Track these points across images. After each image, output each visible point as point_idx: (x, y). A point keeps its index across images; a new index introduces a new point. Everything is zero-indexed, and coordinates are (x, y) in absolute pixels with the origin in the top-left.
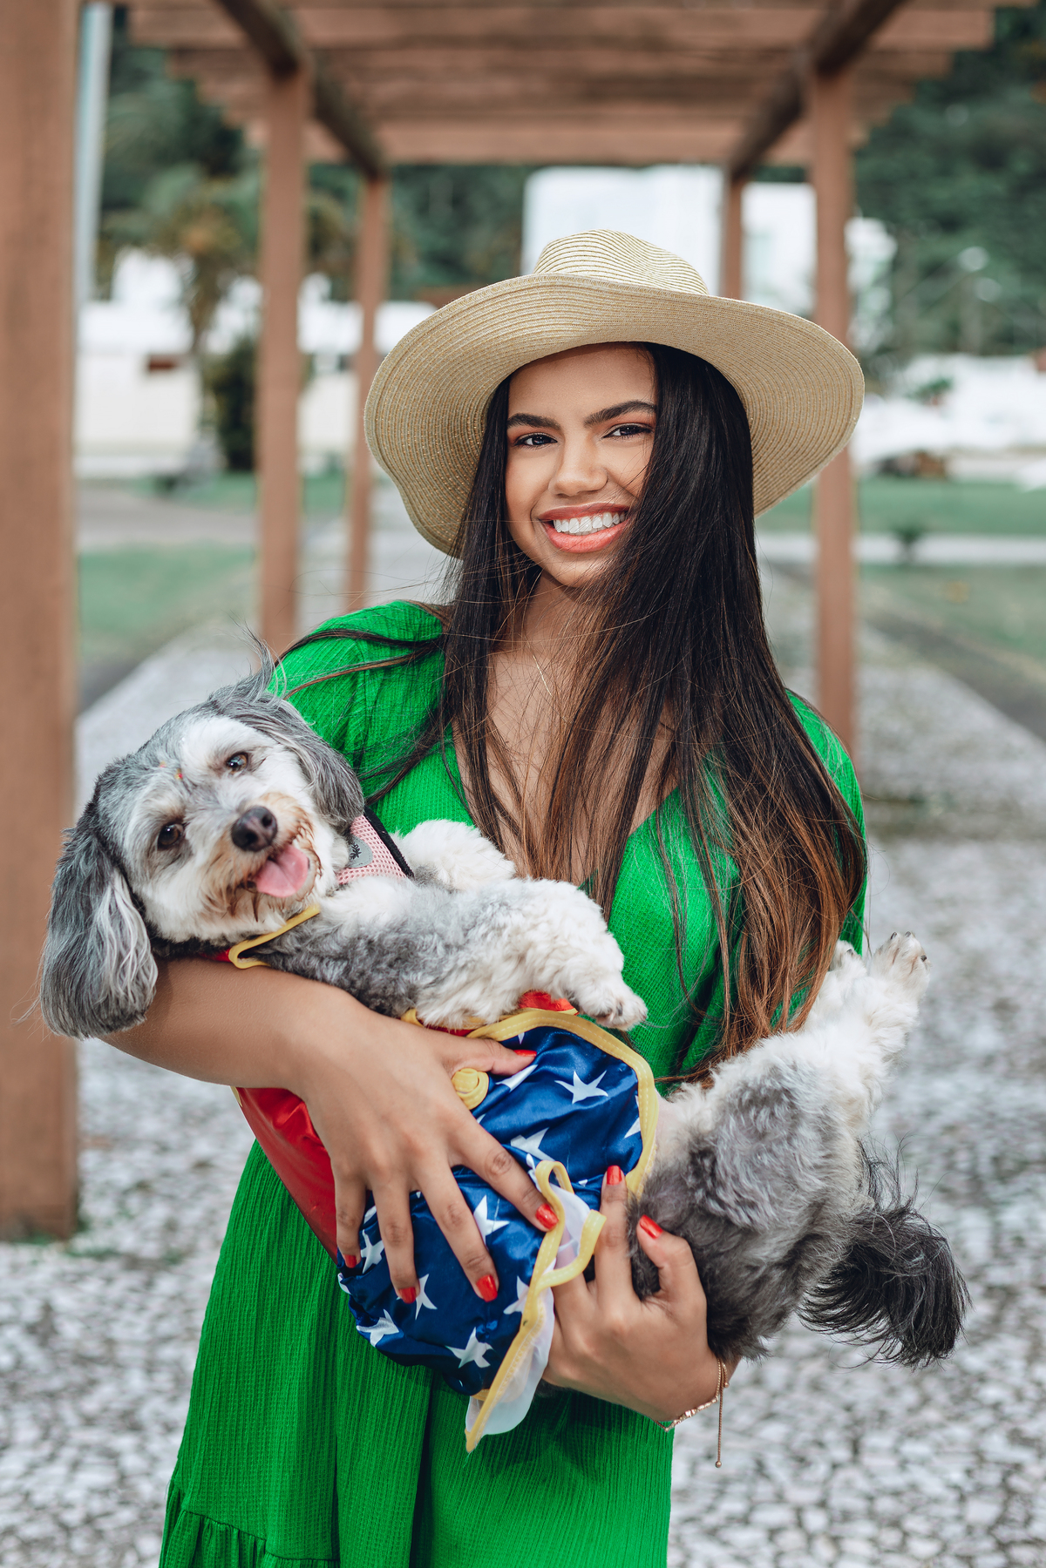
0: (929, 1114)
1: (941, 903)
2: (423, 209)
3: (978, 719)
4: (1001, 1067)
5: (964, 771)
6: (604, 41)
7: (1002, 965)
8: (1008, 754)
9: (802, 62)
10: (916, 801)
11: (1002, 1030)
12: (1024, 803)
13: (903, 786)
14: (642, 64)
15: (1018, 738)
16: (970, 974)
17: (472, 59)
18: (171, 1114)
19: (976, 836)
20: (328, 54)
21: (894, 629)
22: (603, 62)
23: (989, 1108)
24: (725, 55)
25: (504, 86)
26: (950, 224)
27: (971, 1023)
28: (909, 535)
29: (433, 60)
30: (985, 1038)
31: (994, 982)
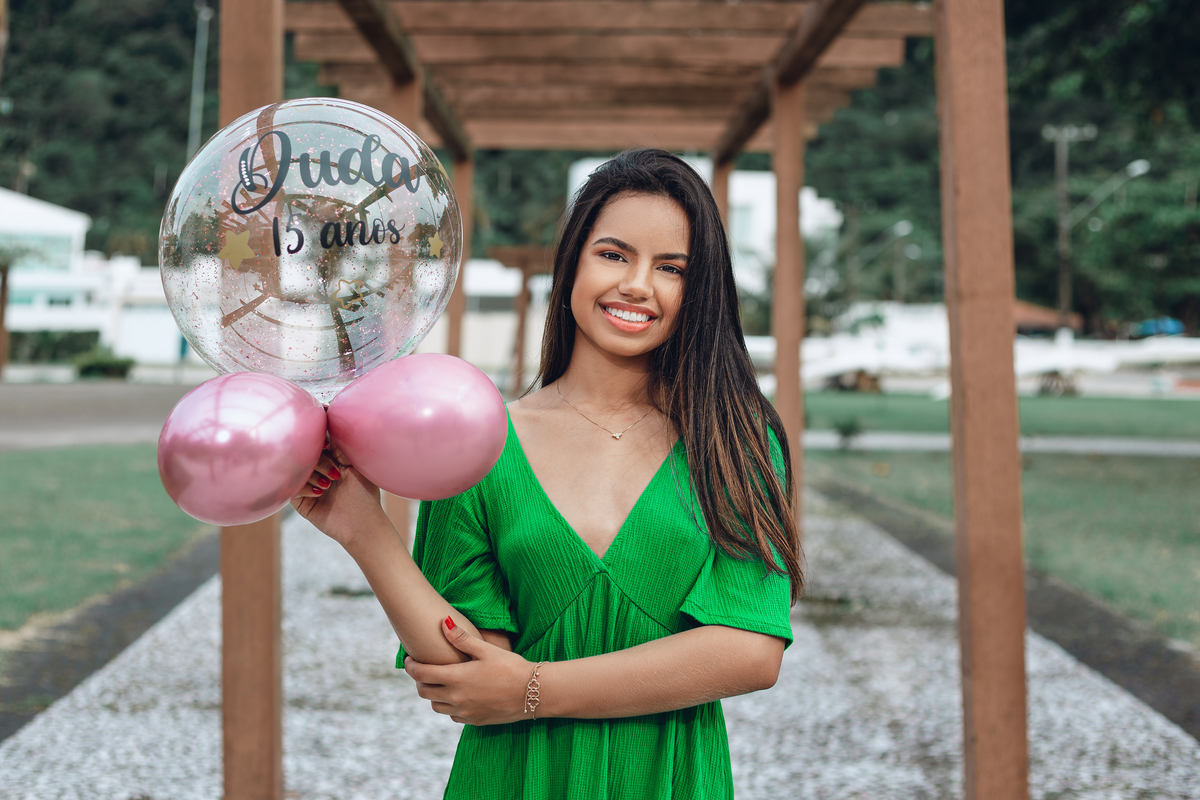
0: (841, 786)
1: (856, 664)
2: (492, 187)
3: (891, 550)
4: (891, 760)
5: (880, 584)
6: (628, 61)
7: (896, 701)
8: (910, 573)
9: (770, 76)
10: (842, 601)
11: (895, 738)
12: (919, 603)
13: (835, 593)
14: (655, 78)
15: (918, 563)
16: (874, 706)
17: (535, 74)
18: (338, 780)
19: (884, 624)
20: (434, 68)
21: (835, 494)
22: (628, 76)
23: (883, 782)
24: (715, 71)
25: (557, 93)
26: (887, 202)
27: (873, 734)
28: (848, 430)
29: (508, 74)
30: (882, 742)
31: (891, 711)
